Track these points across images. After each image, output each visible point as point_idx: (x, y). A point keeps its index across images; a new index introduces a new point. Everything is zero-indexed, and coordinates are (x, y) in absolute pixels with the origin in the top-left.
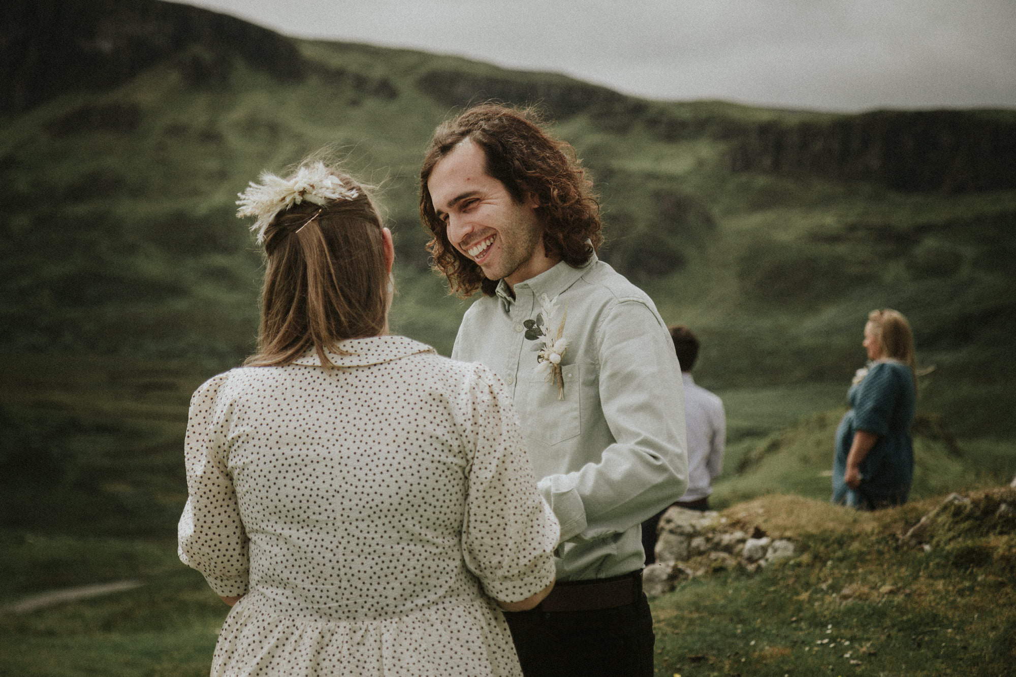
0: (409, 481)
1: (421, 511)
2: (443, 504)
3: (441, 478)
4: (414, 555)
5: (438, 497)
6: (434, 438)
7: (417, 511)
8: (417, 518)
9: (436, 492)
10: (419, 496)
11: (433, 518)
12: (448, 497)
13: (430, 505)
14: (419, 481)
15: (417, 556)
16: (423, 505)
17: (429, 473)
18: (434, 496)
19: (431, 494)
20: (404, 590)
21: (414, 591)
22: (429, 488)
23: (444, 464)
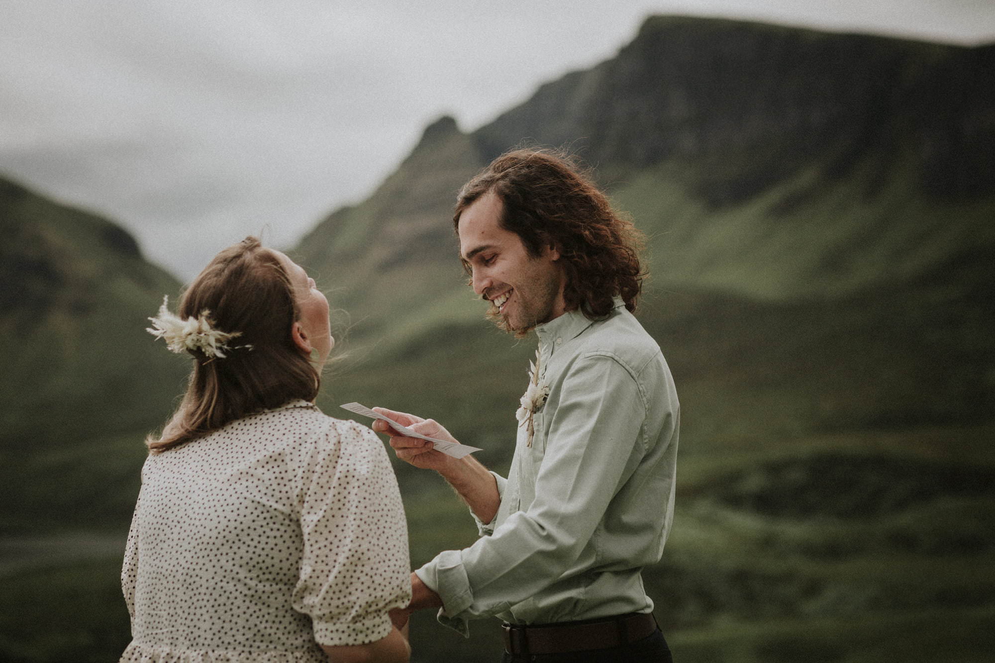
0: (228, 518)
1: (235, 548)
2: (257, 545)
3: (259, 519)
4: (225, 592)
5: (254, 537)
6: (261, 481)
7: (231, 547)
8: (231, 555)
9: (251, 532)
10: (234, 532)
11: (246, 558)
12: (263, 539)
13: (244, 543)
14: (236, 517)
15: (227, 594)
16: (237, 541)
17: (248, 512)
18: (248, 535)
19: (246, 532)
20: (213, 624)
21: (222, 628)
22: (244, 526)
23: (264, 506)
